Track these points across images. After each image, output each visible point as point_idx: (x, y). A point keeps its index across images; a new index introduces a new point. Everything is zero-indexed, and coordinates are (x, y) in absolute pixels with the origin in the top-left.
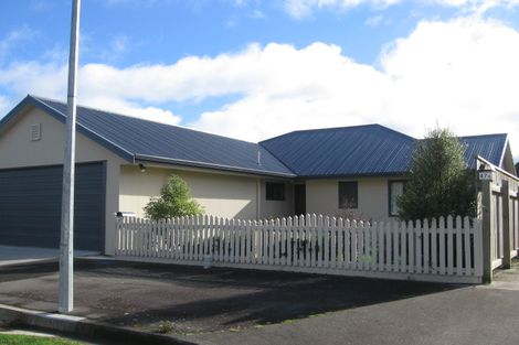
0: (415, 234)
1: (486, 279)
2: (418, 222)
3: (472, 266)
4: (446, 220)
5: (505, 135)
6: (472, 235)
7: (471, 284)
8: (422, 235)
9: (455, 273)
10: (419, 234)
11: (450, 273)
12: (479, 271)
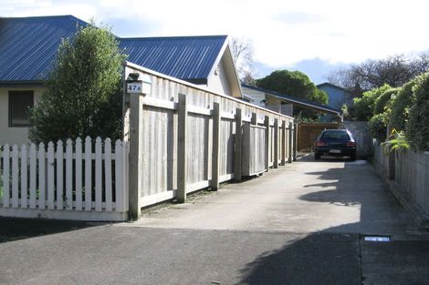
0: (46, 160)
1: (132, 215)
2: (51, 144)
3: (114, 200)
4: (83, 143)
5: (223, 38)
6: (113, 162)
7: (108, 222)
8: (55, 160)
9: (93, 209)
10: (51, 161)
11: (88, 208)
12: (122, 205)
